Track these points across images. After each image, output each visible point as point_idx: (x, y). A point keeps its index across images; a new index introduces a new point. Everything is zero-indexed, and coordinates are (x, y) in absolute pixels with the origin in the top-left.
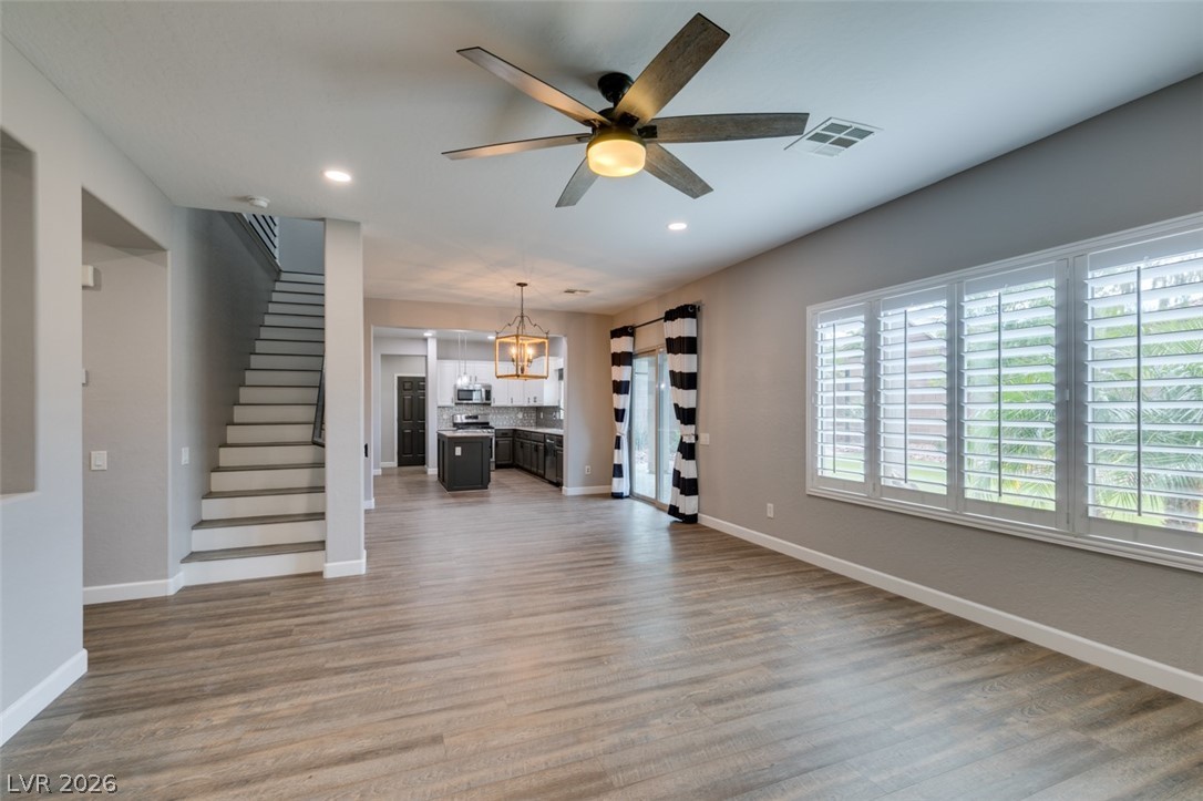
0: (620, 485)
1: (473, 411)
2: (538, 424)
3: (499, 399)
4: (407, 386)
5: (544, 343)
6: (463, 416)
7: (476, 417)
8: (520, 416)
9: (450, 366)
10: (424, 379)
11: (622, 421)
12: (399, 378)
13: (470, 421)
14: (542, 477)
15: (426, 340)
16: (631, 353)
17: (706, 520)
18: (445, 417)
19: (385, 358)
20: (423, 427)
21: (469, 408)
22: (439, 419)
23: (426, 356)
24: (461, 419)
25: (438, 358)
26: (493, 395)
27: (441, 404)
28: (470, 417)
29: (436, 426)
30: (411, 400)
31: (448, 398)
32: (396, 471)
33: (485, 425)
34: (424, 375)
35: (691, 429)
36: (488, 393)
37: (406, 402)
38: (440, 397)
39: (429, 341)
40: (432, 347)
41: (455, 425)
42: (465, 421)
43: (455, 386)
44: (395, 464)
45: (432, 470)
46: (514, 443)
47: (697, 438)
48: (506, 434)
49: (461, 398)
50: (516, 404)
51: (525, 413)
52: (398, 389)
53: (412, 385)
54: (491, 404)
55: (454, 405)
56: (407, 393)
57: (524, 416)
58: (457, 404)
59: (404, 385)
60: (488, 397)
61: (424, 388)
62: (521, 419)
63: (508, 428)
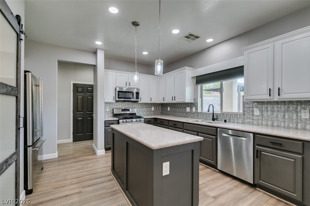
1: (126, 106)
2: (163, 114)
3: (144, 99)
4: (80, 89)
7: (128, 110)
9: (113, 75)
12: (74, 84)
13: (124, 112)
15: (95, 53)
18: (108, 110)
19: (63, 65)
21: (123, 104)
23: (96, 66)
24: (118, 111)
25: (105, 69)
26: (140, 96)
27: (106, 101)
28: (124, 110)
30: (83, 99)
31: (111, 97)
33: (135, 116)
34: (93, 83)
36: (138, 94)
37: (79, 100)
39: (99, 52)
40: (101, 55)
41: (114, 115)
43: (116, 88)
44: (71, 140)
48: (150, 121)
49: (119, 97)
50: (153, 102)
51: (155, 107)
52: (74, 91)
53: (83, 90)
54: (138, 101)
55: (115, 101)
56: (79, 94)
57: (155, 109)
58: (116, 101)
59: (77, 89)
60: (137, 97)
61: (92, 92)
62: (153, 111)
63: (151, 117)
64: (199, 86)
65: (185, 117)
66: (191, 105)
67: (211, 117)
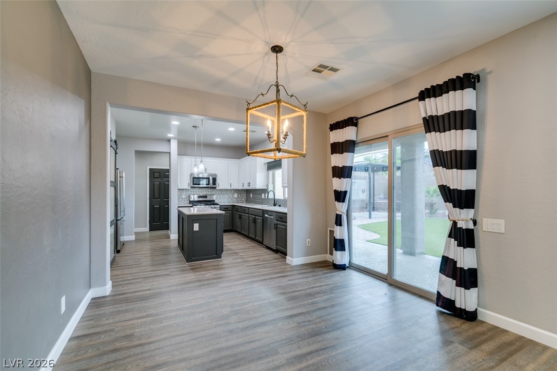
0: (340, 258)
1: (203, 192)
2: (247, 201)
3: (222, 184)
4: (156, 175)
5: (302, 116)
6: (196, 196)
7: (206, 197)
8: (236, 195)
9: (187, 160)
10: (168, 171)
11: (343, 201)
12: (150, 169)
13: (201, 199)
14: (261, 243)
15: (169, 141)
16: (354, 141)
17: (490, 316)
18: (184, 196)
19: (139, 153)
20: (168, 203)
21: (201, 190)
22: (179, 198)
23: (170, 153)
24: (195, 198)
25: (178, 155)
26: (218, 181)
27: (180, 187)
28: (202, 197)
29: (176, 204)
30: (160, 185)
31: (185, 183)
32: (148, 235)
33: (212, 203)
34: (168, 168)
35: (468, 214)
36: (214, 180)
37: (156, 186)
38: (179, 183)
39: (172, 141)
40: (174, 145)
41: (191, 202)
42: (196, 199)
43: (191, 175)
44: (147, 229)
45: (174, 235)
46: (232, 216)
47: (475, 223)
48: (227, 209)
49: (194, 183)
50: (233, 187)
51: (238, 194)
52: (150, 177)
53: (160, 174)
54: (216, 188)
55: (190, 188)
56: (156, 180)
57: (238, 196)
58: (192, 187)
59: (154, 174)
60: (214, 183)
61: (168, 177)
62: (237, 198)
63: (228, 204)
64: (271, 172)
65: (262, 204)
66: (265, 191)
67: (273, 202)
